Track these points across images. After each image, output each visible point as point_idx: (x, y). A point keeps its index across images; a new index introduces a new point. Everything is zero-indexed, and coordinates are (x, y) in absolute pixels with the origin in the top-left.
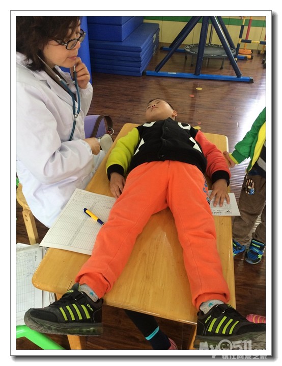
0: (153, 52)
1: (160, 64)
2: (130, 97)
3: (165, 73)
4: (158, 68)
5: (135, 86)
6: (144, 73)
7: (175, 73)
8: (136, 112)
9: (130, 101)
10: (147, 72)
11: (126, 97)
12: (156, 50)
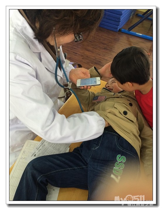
0: (130, 16)
1: (133, 26)
2: (105, 46)
3: (134, 33)
4: (130, 29)
5: (111, 38)
6: (120, 30)
7: (141, 35)
8: (106, 58)
9: (105, 49)
10: (122, 29)
11: (103, 45)
12: (133, 15)
